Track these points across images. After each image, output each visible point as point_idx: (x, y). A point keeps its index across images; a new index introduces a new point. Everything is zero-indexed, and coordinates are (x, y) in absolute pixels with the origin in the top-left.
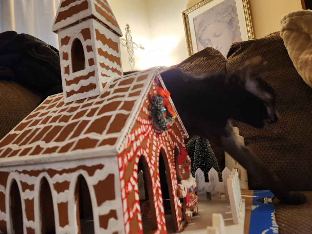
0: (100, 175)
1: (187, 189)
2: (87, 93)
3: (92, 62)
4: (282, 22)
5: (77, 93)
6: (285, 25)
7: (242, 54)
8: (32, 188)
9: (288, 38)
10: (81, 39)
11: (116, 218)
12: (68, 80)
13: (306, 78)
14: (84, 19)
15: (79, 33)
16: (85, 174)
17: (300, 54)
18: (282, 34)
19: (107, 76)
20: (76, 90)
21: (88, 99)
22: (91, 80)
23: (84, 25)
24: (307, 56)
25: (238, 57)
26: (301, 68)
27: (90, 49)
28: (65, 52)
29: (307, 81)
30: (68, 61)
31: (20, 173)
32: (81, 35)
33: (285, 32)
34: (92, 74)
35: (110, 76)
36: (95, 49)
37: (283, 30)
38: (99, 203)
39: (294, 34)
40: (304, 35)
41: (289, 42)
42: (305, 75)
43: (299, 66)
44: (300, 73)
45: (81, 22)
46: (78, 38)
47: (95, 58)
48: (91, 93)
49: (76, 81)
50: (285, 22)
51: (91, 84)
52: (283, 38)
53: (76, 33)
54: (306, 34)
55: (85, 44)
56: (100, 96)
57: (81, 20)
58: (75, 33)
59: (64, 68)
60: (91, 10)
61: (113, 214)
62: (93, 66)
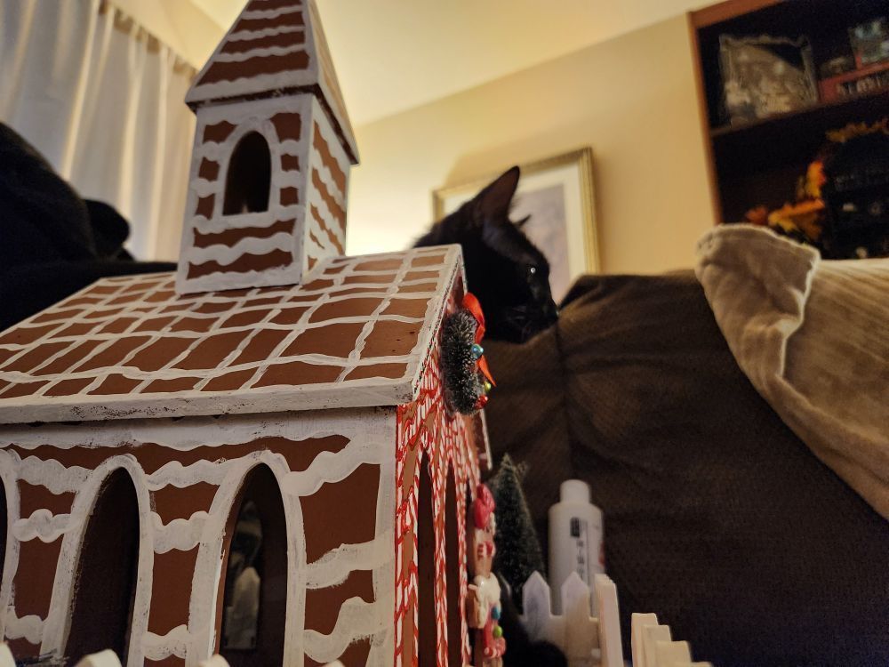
0: (329, 469)
1: (490, 605)
2: (259, 274)
3: (290, 196)
4: (700, 246)
5: (224, 269)
6: (709, 252)
7: (605, 302)
8: (63, 503)
9: (715, 282)
10: (270, 134)
11: (369, 597)
12: (204, 231)
13: (758, 378)
14: (290, 91)
15: (267, 120)
16: (277, 463)
17: (745, 322)
18: (702, 273)
19: (319, 245)
20: (223, 262)
21: (259, 290)
22: (280, 241)
23: (285, 104)
24: (761, 328)
25: (593, 308)
26: (748, 353)
27: (290, 163)
28: (211, 158)
29: (761, 384)
30: (214, 183)
31: (24, 453)
32: (272, 126)
33: (709, 268)
34: (287, 226)
35: (323, 248)
36: (307, 167)
37: (706, 263)
38: (313, 555)
39: (729, 276)
40: (751, 283)
41: (718, 292)
42: (757, 370)
43: (743, 347)
44: (745, 365)
45: (278, 96)
46: (261, 131)
47: (304, 188)
48: (272, 276)
49: (230, 237)
50: (710, 247)
51: (277, 251)
52: (704, 281)
53: (256, 118)
54: (755, 278)
55: (277, 149)
56: (300, 286)
57: (280, 90)
58: (254, 118)
59: (197, 200)
60: (317, 74)
61: (360, 584)
62: (293, 207)
